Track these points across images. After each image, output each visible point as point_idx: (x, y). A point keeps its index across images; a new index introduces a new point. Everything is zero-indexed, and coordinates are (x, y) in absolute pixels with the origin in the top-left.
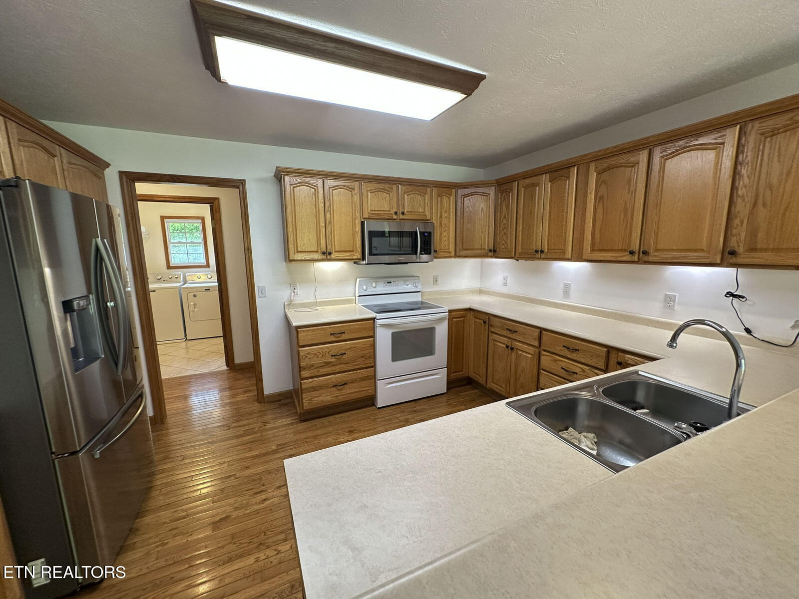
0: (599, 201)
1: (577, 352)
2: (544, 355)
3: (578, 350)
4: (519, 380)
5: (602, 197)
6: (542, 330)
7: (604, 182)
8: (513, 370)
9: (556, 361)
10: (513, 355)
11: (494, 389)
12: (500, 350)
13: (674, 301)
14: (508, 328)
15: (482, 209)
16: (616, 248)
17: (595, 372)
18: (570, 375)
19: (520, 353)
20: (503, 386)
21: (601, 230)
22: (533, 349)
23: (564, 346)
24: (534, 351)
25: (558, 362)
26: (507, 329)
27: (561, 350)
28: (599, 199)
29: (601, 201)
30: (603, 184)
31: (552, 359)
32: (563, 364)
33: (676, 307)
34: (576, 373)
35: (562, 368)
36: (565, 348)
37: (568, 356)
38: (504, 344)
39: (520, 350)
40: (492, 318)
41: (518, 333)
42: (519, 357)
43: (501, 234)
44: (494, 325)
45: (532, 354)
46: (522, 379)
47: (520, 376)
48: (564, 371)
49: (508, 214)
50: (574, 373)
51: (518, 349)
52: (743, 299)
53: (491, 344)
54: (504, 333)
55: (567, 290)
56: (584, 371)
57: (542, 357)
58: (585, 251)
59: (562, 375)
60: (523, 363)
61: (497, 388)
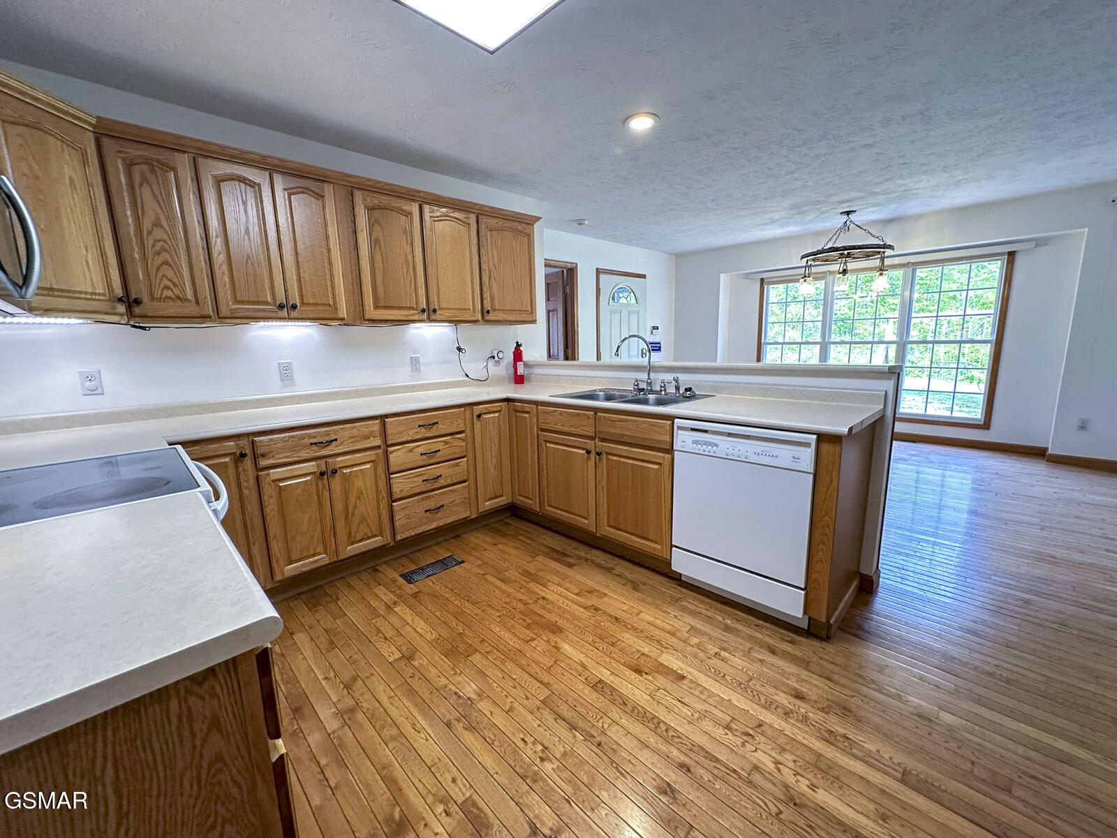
0: (375, 246)
1: (436, 425)
2: (392, 452)
3: (437, 423)
4: (353, 514)
5: (377, 241)
6: (383, 418)
7: (376, 221)
8: (339, 507)
9: (411, 450)
10: (336, 482)
11: (304, 569)
12: (299, 490)
13: (419, 362)
14: (313, 441)
15: (71, 180)
16: (405, 306)
17: (459, 438)
18: (433, 457)
19: (348, 471)
20: (318, 550)
21: (383, 282)
22: (374, 452)
23: (419, 426)
24: (376, 454)
25: (414, 450)
26: (312, 444)
27: (416, 433)
28: (375, 243)
29: (378, 245)
30: (376, 225)
31: (406, 450)
32: (422, 450)
33: (422, 368)
34: (439, 451)
35: (422, 454)
36: (421, 428)
37: (427, 435)
38: (305, 475)
39: (347, 467)
40: (261, 438)
41: (338, 442)
42: (347, 479)
43: (150, 260)
44: (270, 452)
45: (373, 461)
46: (361, 509)
47: (355, 506)
48: (424, 457)
49: (168, 218)
50: (436, 452)
51: (343, 467)
52: (464, 351)
53: (268, 490)
54: (304, 454)
55: (286, 373)
56: (446, 443)
57: (391, 456)
58: (367, 308)
59: (422, 464)
60: (359, 483)
61: (302, 566)
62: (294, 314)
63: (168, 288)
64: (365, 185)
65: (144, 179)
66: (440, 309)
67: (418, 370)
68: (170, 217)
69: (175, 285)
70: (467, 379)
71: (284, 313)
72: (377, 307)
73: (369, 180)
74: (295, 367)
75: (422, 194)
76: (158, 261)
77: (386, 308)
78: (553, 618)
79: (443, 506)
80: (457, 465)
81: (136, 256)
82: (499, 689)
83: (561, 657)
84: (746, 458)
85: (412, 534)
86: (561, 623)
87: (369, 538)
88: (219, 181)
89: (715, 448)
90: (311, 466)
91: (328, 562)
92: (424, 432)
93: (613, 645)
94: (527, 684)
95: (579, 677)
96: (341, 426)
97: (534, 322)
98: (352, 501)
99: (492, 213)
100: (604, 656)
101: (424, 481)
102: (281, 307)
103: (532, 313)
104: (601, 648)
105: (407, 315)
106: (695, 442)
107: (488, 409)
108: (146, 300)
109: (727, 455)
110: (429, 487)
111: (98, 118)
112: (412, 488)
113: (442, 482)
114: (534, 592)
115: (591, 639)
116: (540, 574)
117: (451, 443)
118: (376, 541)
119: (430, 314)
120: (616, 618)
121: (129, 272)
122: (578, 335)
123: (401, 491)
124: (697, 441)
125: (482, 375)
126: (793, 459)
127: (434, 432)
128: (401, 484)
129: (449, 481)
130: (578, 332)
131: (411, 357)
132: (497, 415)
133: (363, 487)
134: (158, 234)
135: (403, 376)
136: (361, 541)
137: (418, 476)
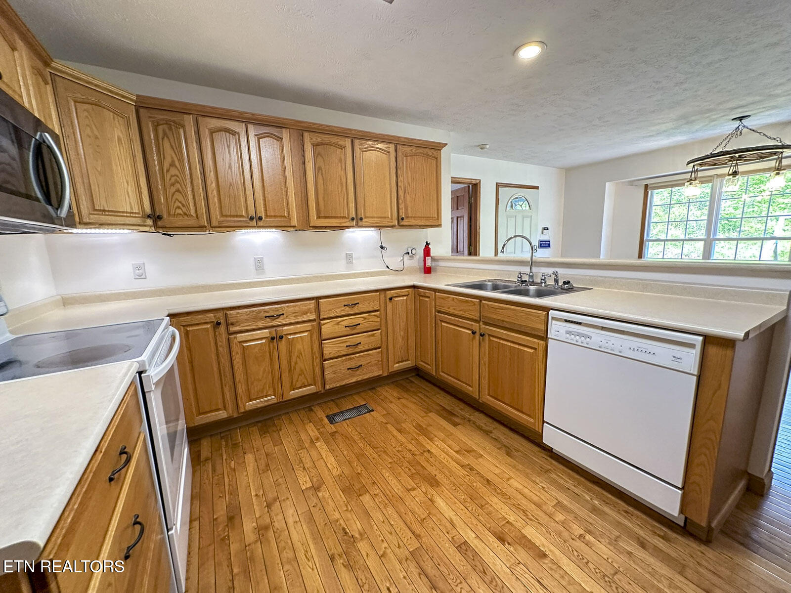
0: (318, 172)
1: (357, 305)
2: (324, 324)
3: (358, 303)
4: (295, 368)
5: (320, 169)
6: (317, 299)
7: (319, 154)
8: (284, 363)
9: (338, 323)
10: (283, 345)
11: (259, 406)
12: (257, 350)
13: (352, 257)
14: (268, 314)
15: (119, 138)
16: (339, 216)
17: (373, 315)
18: (354, 329)
19: (292, 337)
20: (269, 393)
21: (324, 198)
22: (310, 324)
23: (345, 306)
24: (312, 325)
25: (340, 323)
26: (266, 317)
27: (342, 310)
28: (318, 170)
29: (320, 172)
30: (319, 156)
31: (335, 323)
32: (346, 323)
33: (354, 262)
34: (359, 324)
35: (346, 327)
36: (346, 307)
37: (350, 312)
38: (261, 339)
39: (290, 334)
40: (231, 312)
41: (285, 316)
42: (290, 343)
43: (168, 190)
44: (237, 322)
45: (309, 331)
46: (300, 365)
47: (296, 363)
48: (348, 328)
49: (179, 160)
50: (357, 325)
51: (288, 334)
52: (385, 249)
53: (236, 349)
54: (261, 324)
55: (259, 265)
56: (365, 318)
57: (323, 327)
58: (311, 218)
59: (347, 333)
60: (299, 346)
61: (259, 403)
62: (260, 224)
63: (179, 207)
64: (312, 128)
65: (165, 134)
66: (366, 217)
67: (351, 263)
68: (181, 160)
69: (183, 206)
70: (387, 269)
71: (254, 223)
72: (319, 217)
73: (314, 124)
74: (265, 260)
75: (353, 132)
76: (173, 189)
77: (326, 217)
78: (433, 471)
79: (361, 366)
80: (373, 335)
81: (160, 187)
82: (378, 533)
83: (434, 511)
84: (620, 352)
85: (338, 385)
86: (439, 477)
87: (305, 386)
88: (212, 132)
89: (588, 339)
90: (265, 333)
91: (276, 402)
92: (348, 310)
93: (482, 507)
94: (402, 532)
95: (447, 535)
96: (287, 304)
97: (439, 226)
98: (294, 359)
99: (409, 143)
100: (472, 517)
101: (347, 346)
102: (252, 219)
103: (438, 219)
104: (470, 509)
105: (341, 223)
106: (568, 332)
107: (398, 294)
108: (165, 216)
109: (600, 347)
110: (351, 350)
111: (138, 96)
112: (338, 351)
113: (361, 348)
114: (422, 445)
115: (463, 497)
116: (429, 429)
117: (369, 319)
118: (310, 389)
119: (358, 221)
120: (488, 481)
121: (155, 198)
122: (479, 235)
123: (330, 354)
124: (570, 332)
125: (399, 266)
126: (674, 359)
127: (355, 310)
128: (329, 348)
129: (366, 347)
130: (479, 233)
131: (346, 253)
132: (405, 298)
133: (302, 350)
134: (173, 171)
135: (340, 268)
136: (300, 388)
137: (342, 343)
